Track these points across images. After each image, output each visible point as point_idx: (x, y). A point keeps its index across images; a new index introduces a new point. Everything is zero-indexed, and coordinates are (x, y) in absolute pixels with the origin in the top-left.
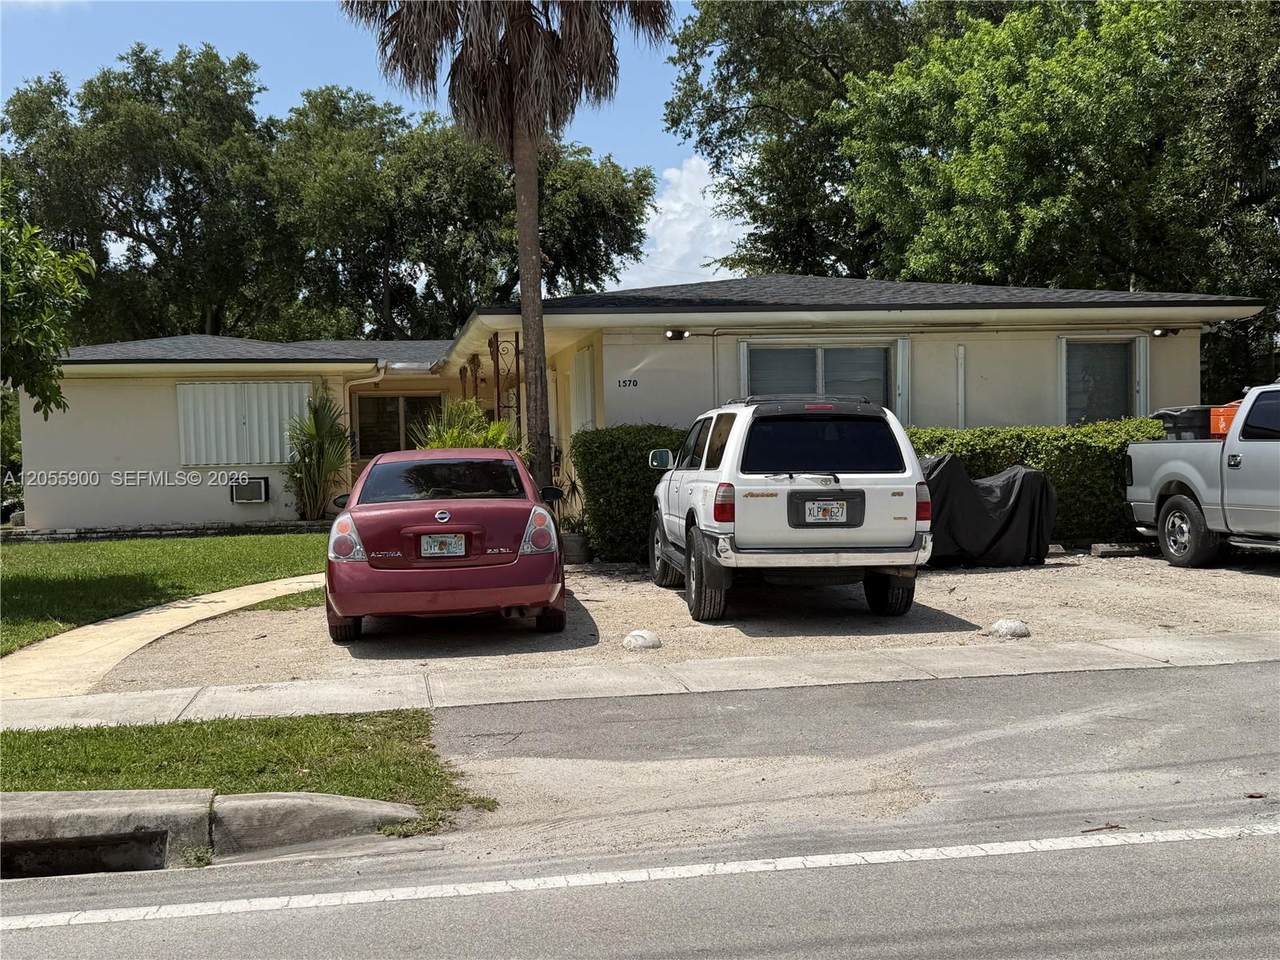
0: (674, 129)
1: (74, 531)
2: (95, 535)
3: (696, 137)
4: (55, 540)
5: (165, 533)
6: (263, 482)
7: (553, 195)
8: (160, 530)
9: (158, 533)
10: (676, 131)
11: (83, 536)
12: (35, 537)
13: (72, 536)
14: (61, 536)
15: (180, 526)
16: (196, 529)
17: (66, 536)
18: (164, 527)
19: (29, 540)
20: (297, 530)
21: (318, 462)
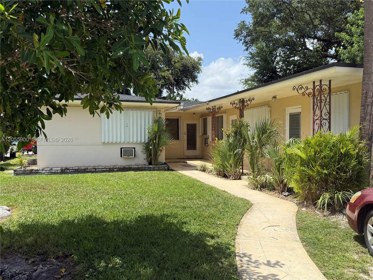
0: (236, 38)
1: (60, 169)
2: (68, 171)
3: (243, 41)
4: (52, 173)
5: (97, 170)
6: (134, 149)
7: (175, 64)
8: (95, 169)
9: (94, 170)
10: (237, 39)
11: (64, 171)
12: (43, 172)
13: (59, 171)
14: (54, 171)
15: (103, 167)
16: (110, 169)
17: (56, 171)
18: (97, 168)
19: (40, 173)
20: (149, 169)
21: (158, 142)
